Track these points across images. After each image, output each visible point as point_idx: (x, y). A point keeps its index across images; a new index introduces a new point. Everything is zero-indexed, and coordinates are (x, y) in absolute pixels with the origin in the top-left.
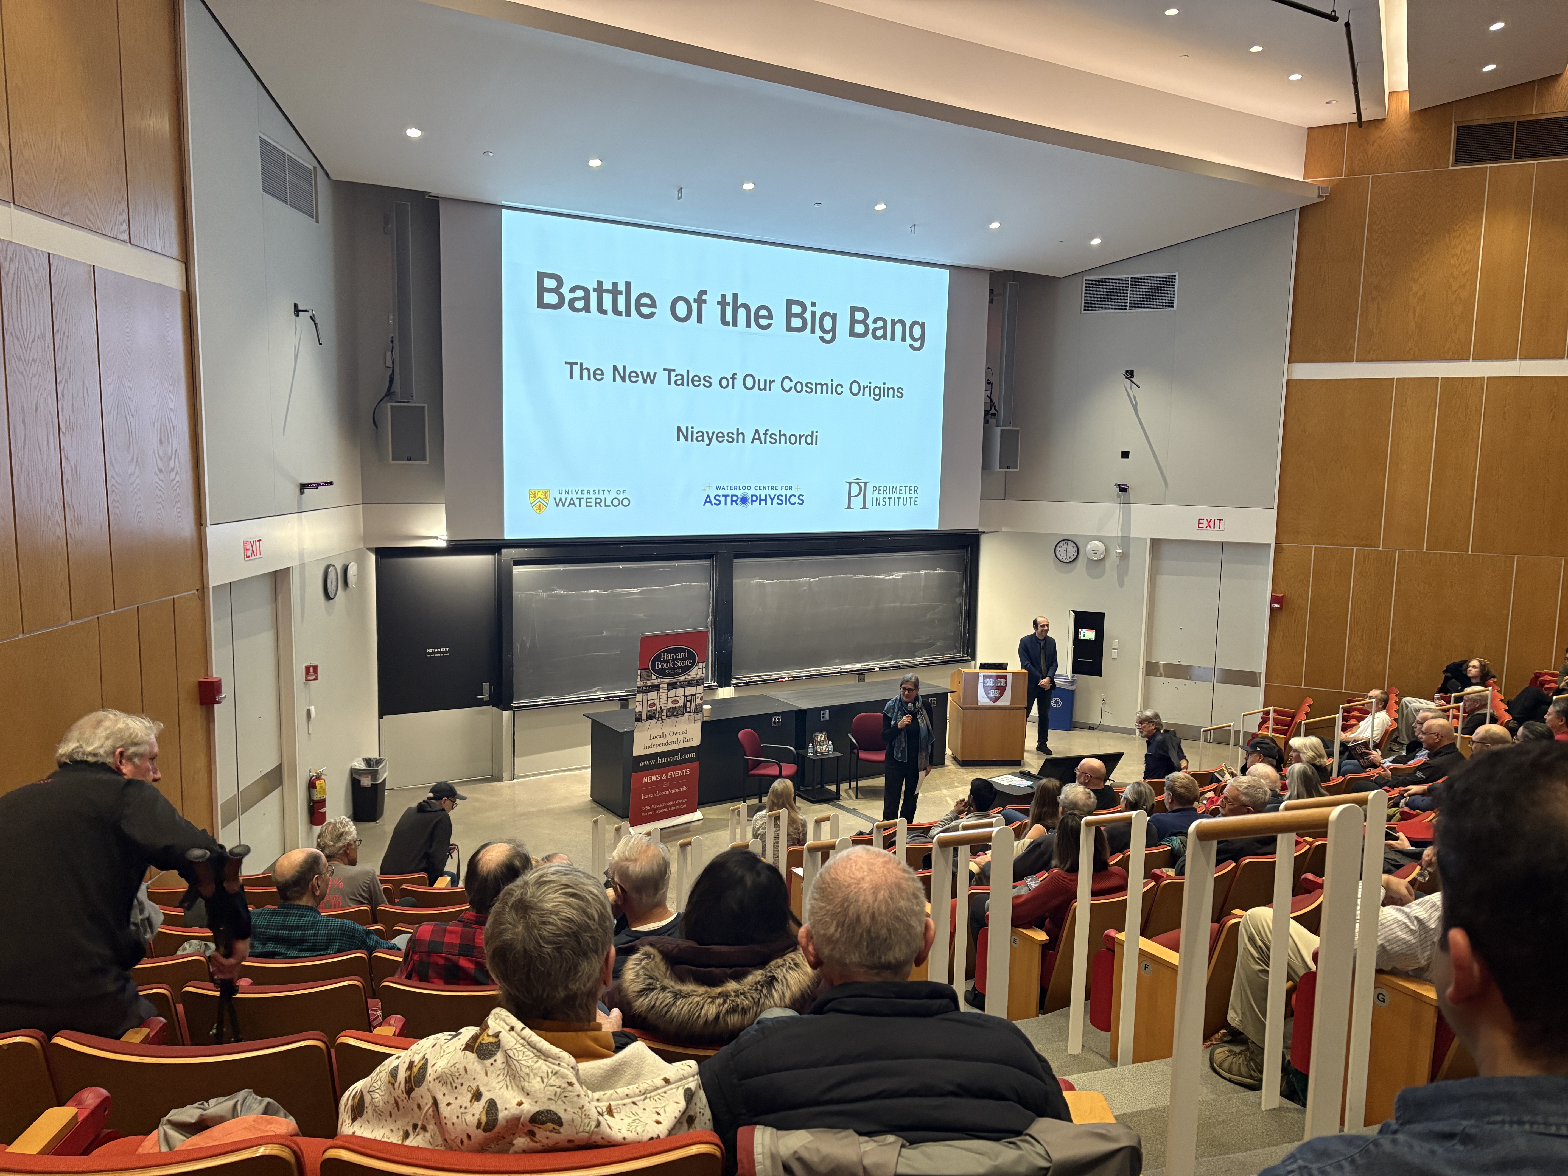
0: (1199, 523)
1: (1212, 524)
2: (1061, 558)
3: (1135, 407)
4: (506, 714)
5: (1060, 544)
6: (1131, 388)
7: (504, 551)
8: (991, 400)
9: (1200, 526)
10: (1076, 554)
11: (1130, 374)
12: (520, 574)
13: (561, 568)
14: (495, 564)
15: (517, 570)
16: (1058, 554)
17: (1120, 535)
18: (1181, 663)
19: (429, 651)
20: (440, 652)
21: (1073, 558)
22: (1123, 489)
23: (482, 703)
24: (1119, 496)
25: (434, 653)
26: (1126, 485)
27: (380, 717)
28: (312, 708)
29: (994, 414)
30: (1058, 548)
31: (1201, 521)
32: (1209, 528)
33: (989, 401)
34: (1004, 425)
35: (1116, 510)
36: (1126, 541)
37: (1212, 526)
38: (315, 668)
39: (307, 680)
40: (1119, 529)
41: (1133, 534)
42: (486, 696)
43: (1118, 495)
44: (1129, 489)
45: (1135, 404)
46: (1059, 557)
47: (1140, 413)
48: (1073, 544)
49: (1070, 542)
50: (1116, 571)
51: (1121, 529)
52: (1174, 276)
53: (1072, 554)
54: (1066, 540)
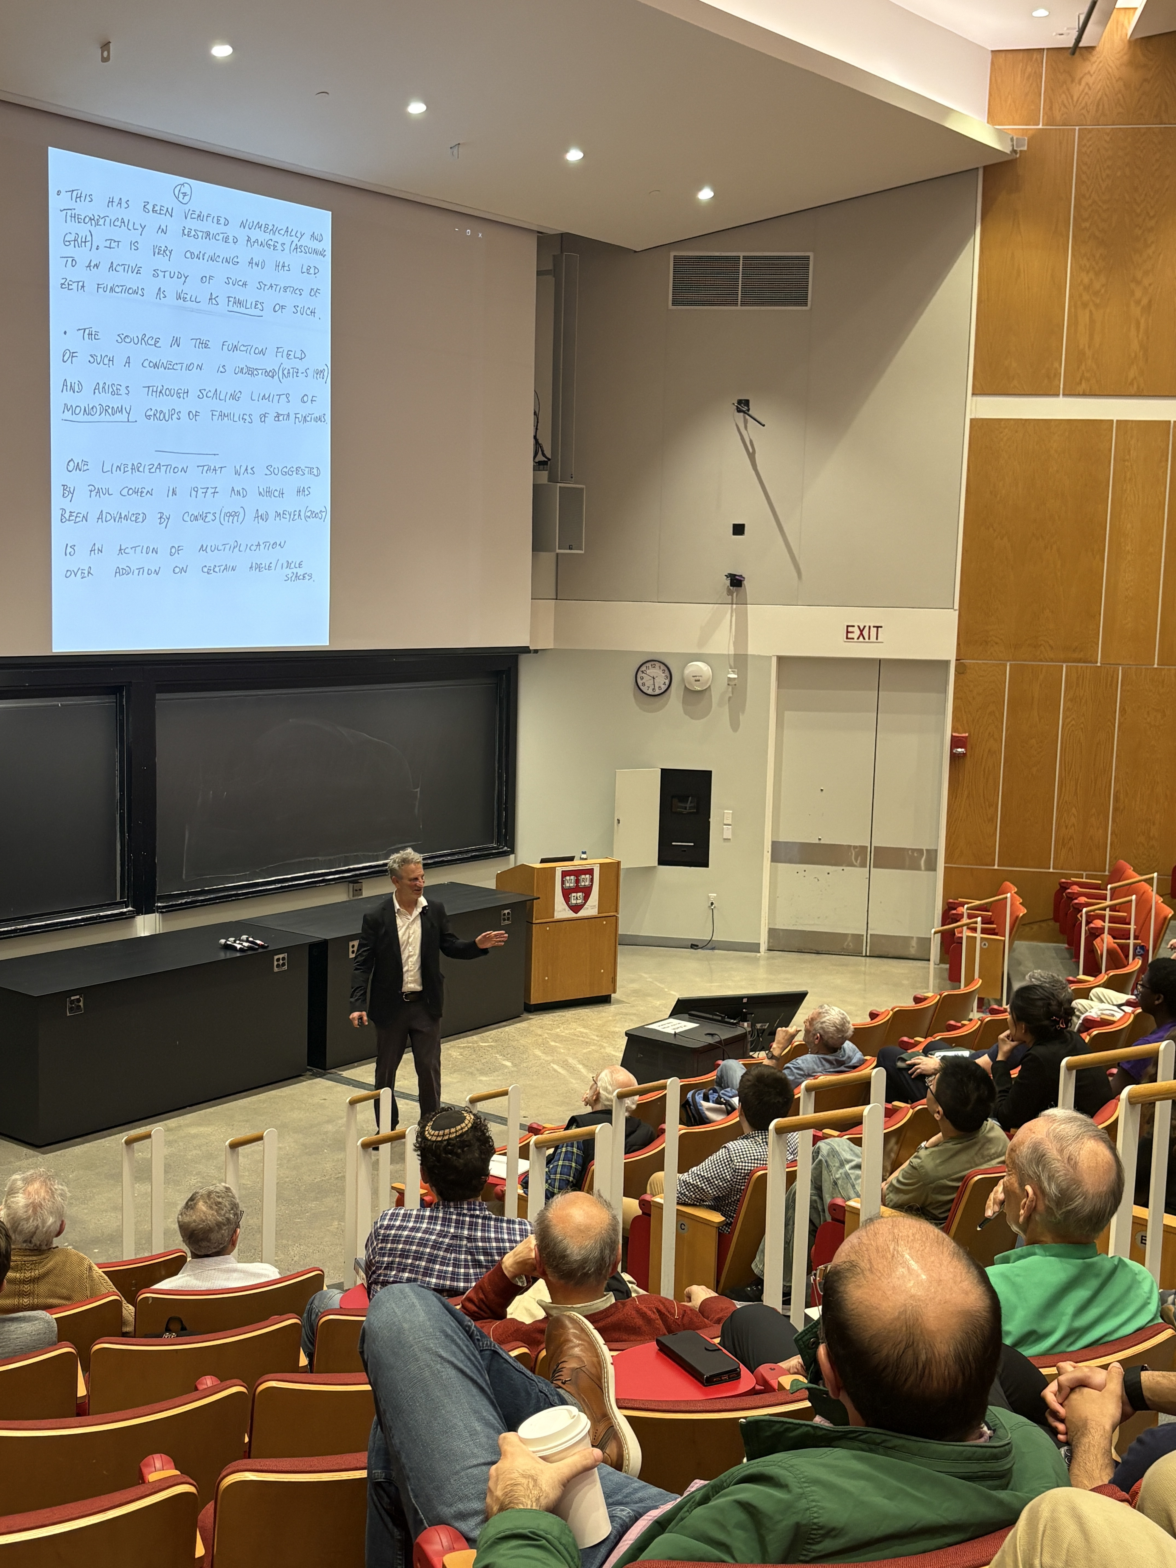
0: (848, 632)
1: (865, 633)
2: (644, 689)
3: (752, 456)
5: (643, 668)
6: (746, 429)
9: (850, 635)
10: (667, 682)
11: (743, 406)
16: (640, 682)
17: (732, 652)
18: (822, 842)
21: (664, 688)
22: (736, 582)
24: (730, 593)
26: (741, 576)
29: (544, 463)
30: (640, 674)
31: (850, 629)
32: (861, 639)
34: (560, 481)
35: (727, 613)
36: (740, 661)
37: (866, 637)
40: (732, 645)
41: (751, 651)
43: (729, 589)
44: (745, 583)
45: (751, 450)
46: (642, 688)
47: (759, 468)
48: (663, 667)
49: (658, 664)
50: (727, 707)
51: (734, 643)
52: (808, 257)
53: (661, 681)
54: (652, 661)
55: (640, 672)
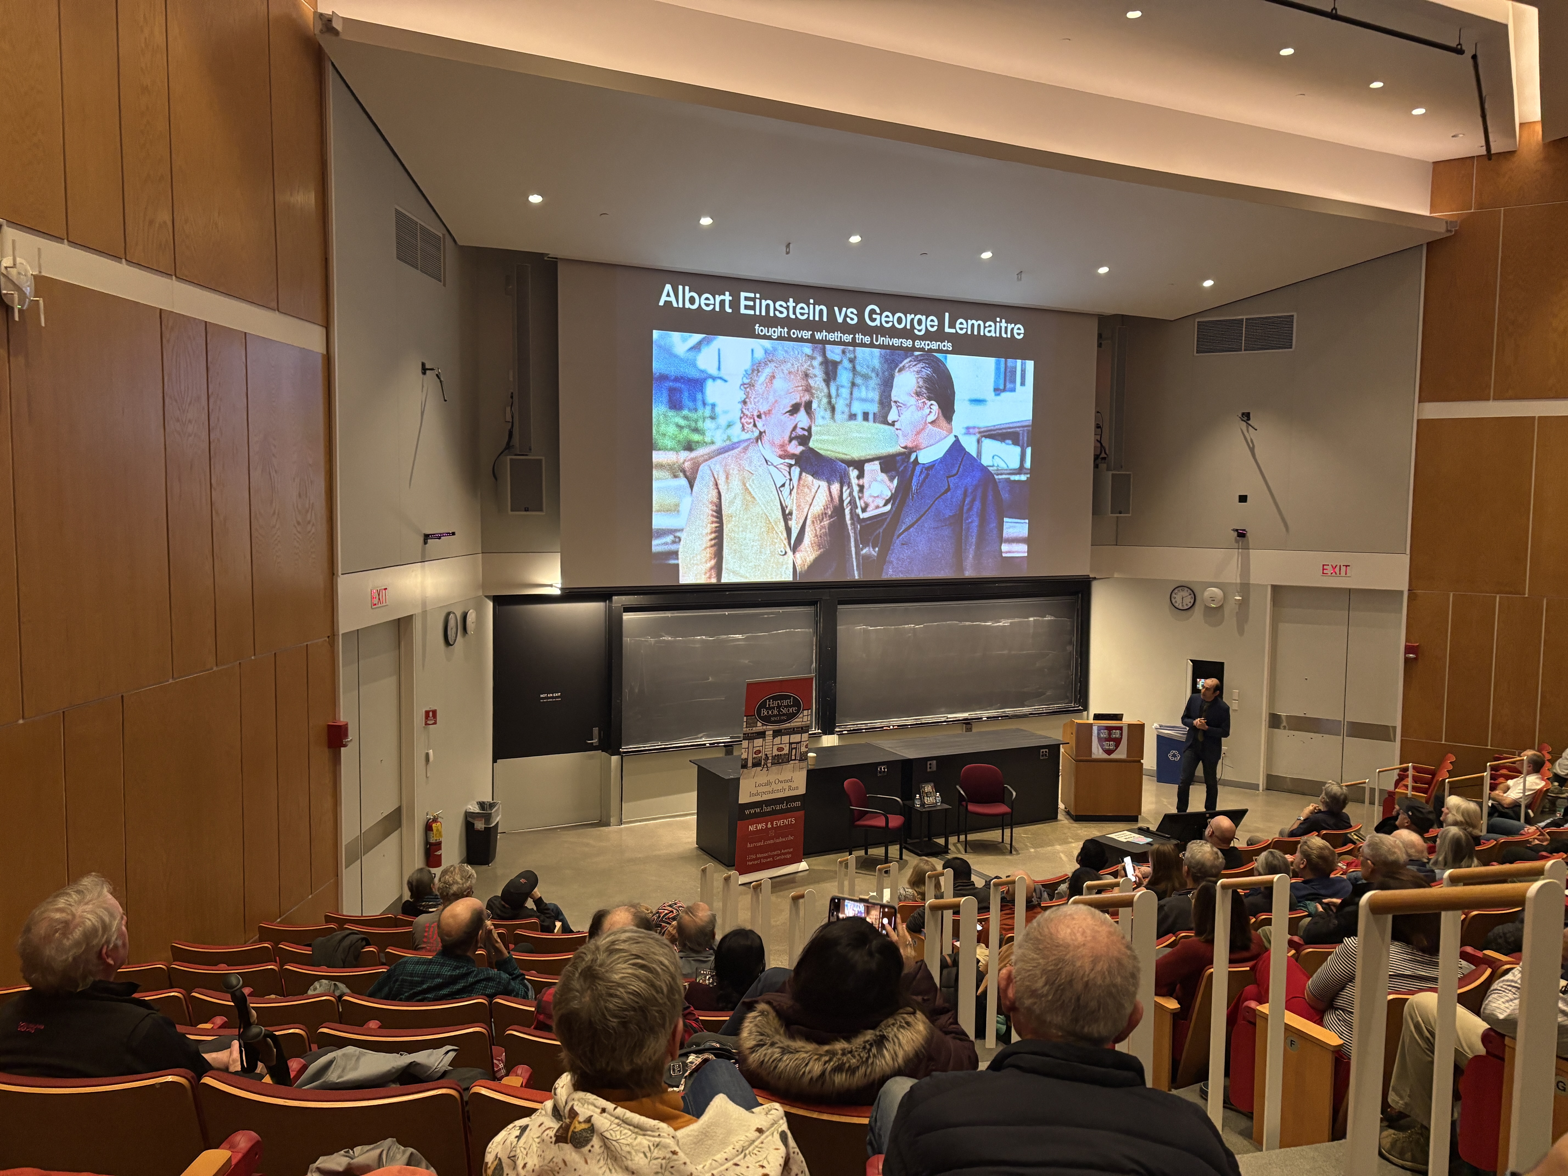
0: (1323, 569)
1: (1337, 570)
2: (1176, 605)
3: (1252, 450)
4: (615, 759)
5: (1176, 591)
6: (1248, 431)
7: (615, 598)
8: (1101, 444)
9: (1325, 572)
10: (1192, 601)
11: (1246, 416)
12: (629, 620)
13: (668, 614)
14: (606, 611)
15: (627, 617)
16: (1173, 601)
17: (1238, 581)
18: (1307, 716)
19: (542, 696)
20: (552, 697)
21: (1190, 605)
22: (1241, 534)
23: (592, 748)
24: (1237, 542)
25: (547, 698)
26: (1244, 530)
27: (494, 761)
28: (431, 752)
29: (1104, 458)
30: (1174, 595)
31: (1325, 567)
32: (1334, 574)
33: (1099, 445)
34: (1114, 470)
35: (1235, 556)
36: (1245, 588)
37: (1338, 573)
38: (434, 712)
39: (426, 724)
40: (1238, 576)
41: (1252, 581)
42: (595, 741)
43: (1236, 539)
44: (1248, 534)
45: (1251, 446)
46: (1175, 604)
47: (1257, 456)
48: (1189, 591)
49: (1186, 589)
50: (1235, 619)
51: (1240, 575)
52: (1293, 316)
53: (1189, 600)
54: (1182, 587)
55: (1173, 594)
